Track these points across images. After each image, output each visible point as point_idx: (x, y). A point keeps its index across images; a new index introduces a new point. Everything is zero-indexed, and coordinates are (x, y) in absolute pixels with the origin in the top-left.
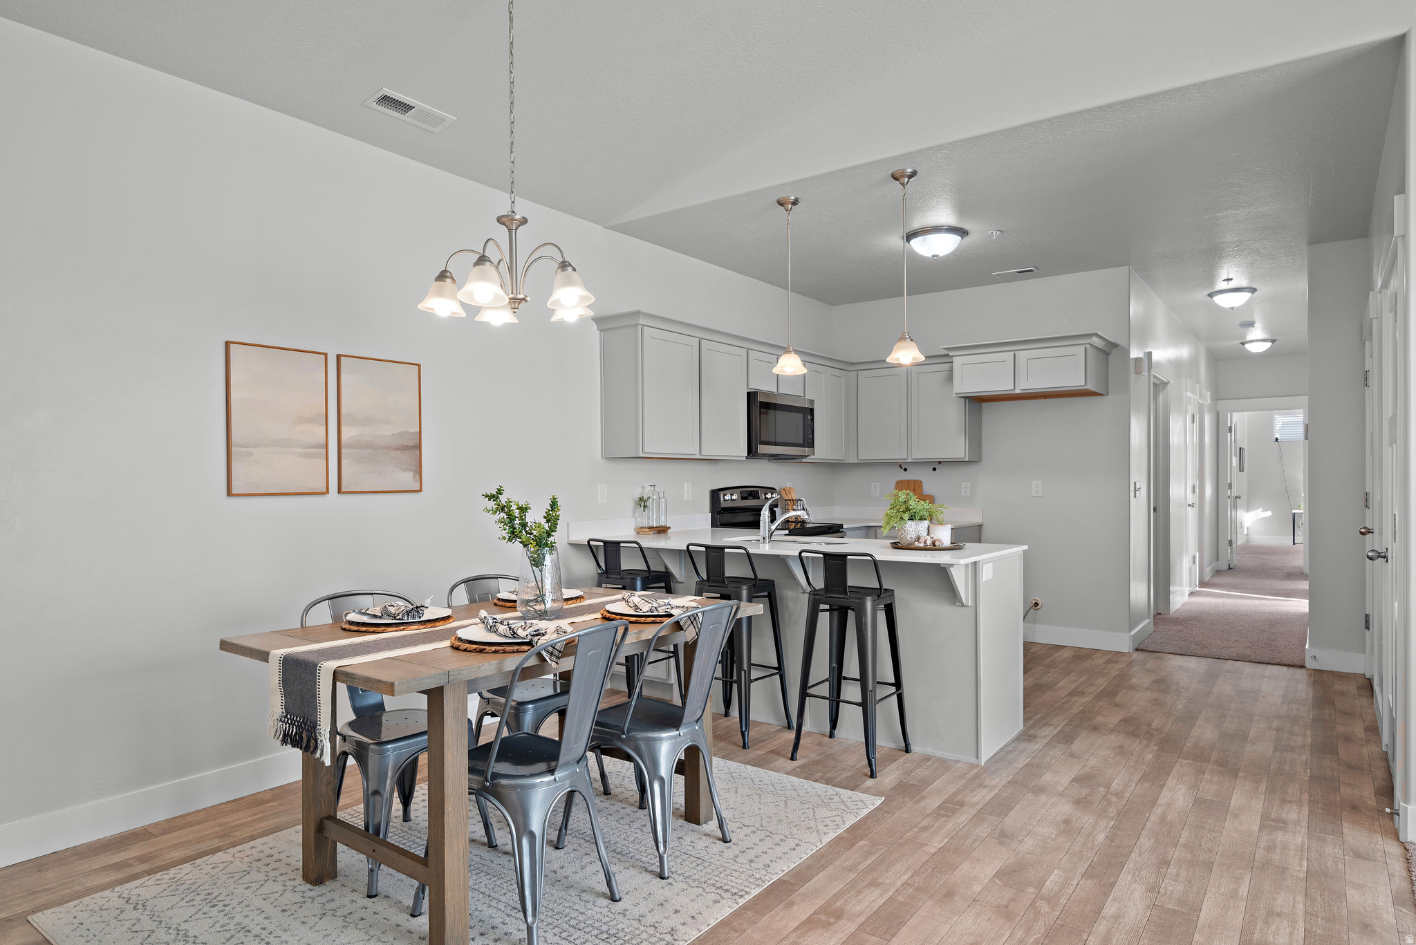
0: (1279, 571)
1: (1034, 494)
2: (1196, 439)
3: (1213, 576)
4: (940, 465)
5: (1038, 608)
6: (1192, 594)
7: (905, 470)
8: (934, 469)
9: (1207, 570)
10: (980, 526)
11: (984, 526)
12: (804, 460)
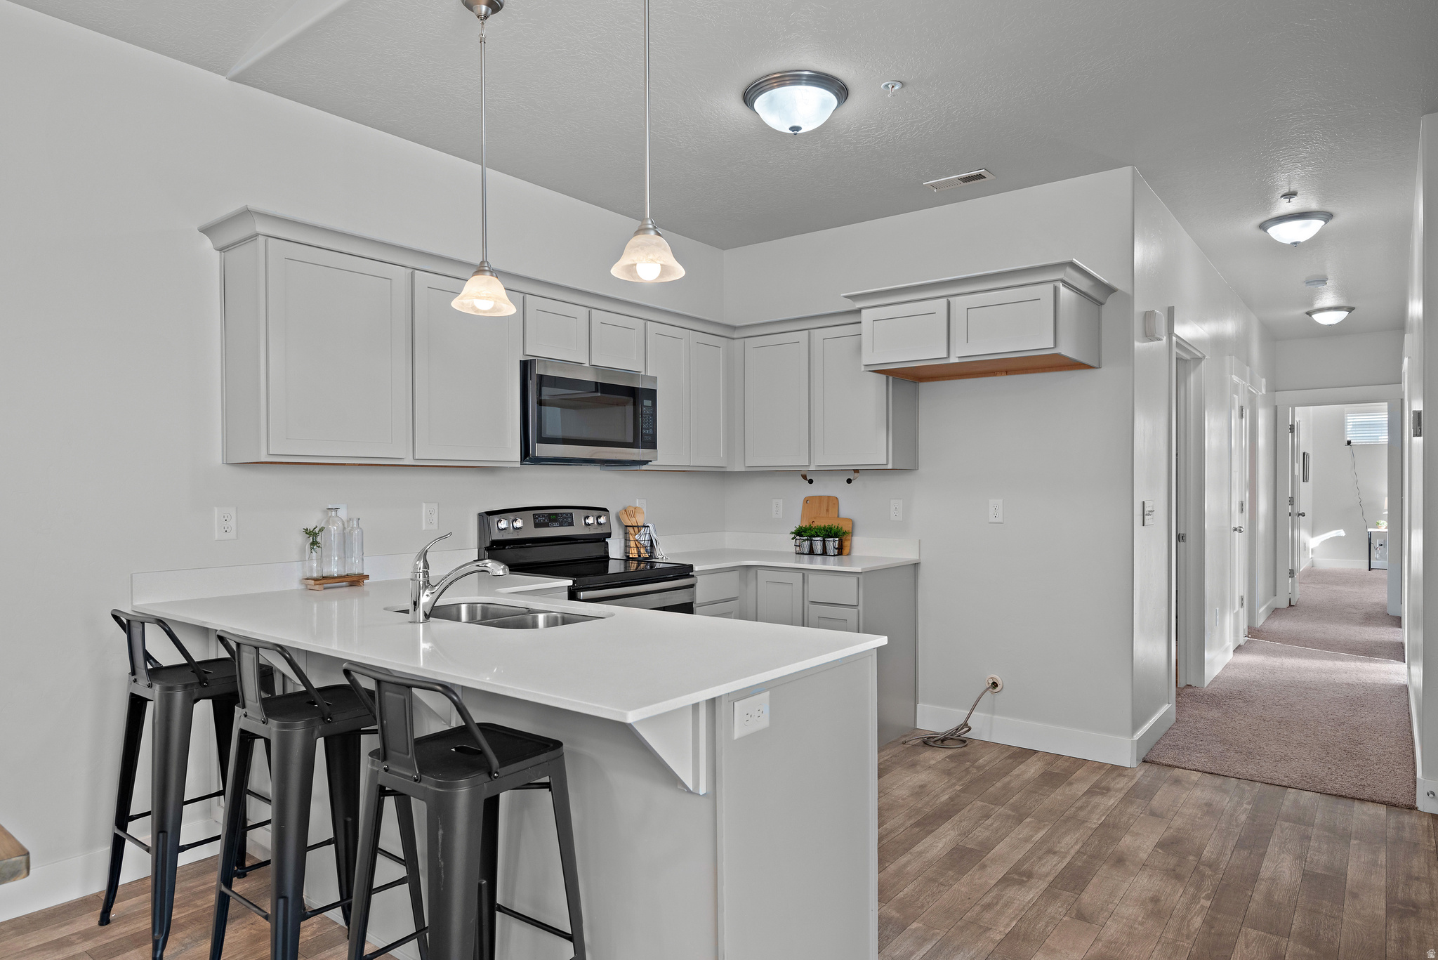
0: (1355, 611)
1: (992, 519)
2: (1245, 442)
3: (1268, 618)
4: (856, 474)
5: (995, 691)
6: (1238, 649)
7: (811, 482)
8: (849, 481)
9: (1261, 611)
10: (916, 565)
11: (922, 564)
12: (644, 467)
